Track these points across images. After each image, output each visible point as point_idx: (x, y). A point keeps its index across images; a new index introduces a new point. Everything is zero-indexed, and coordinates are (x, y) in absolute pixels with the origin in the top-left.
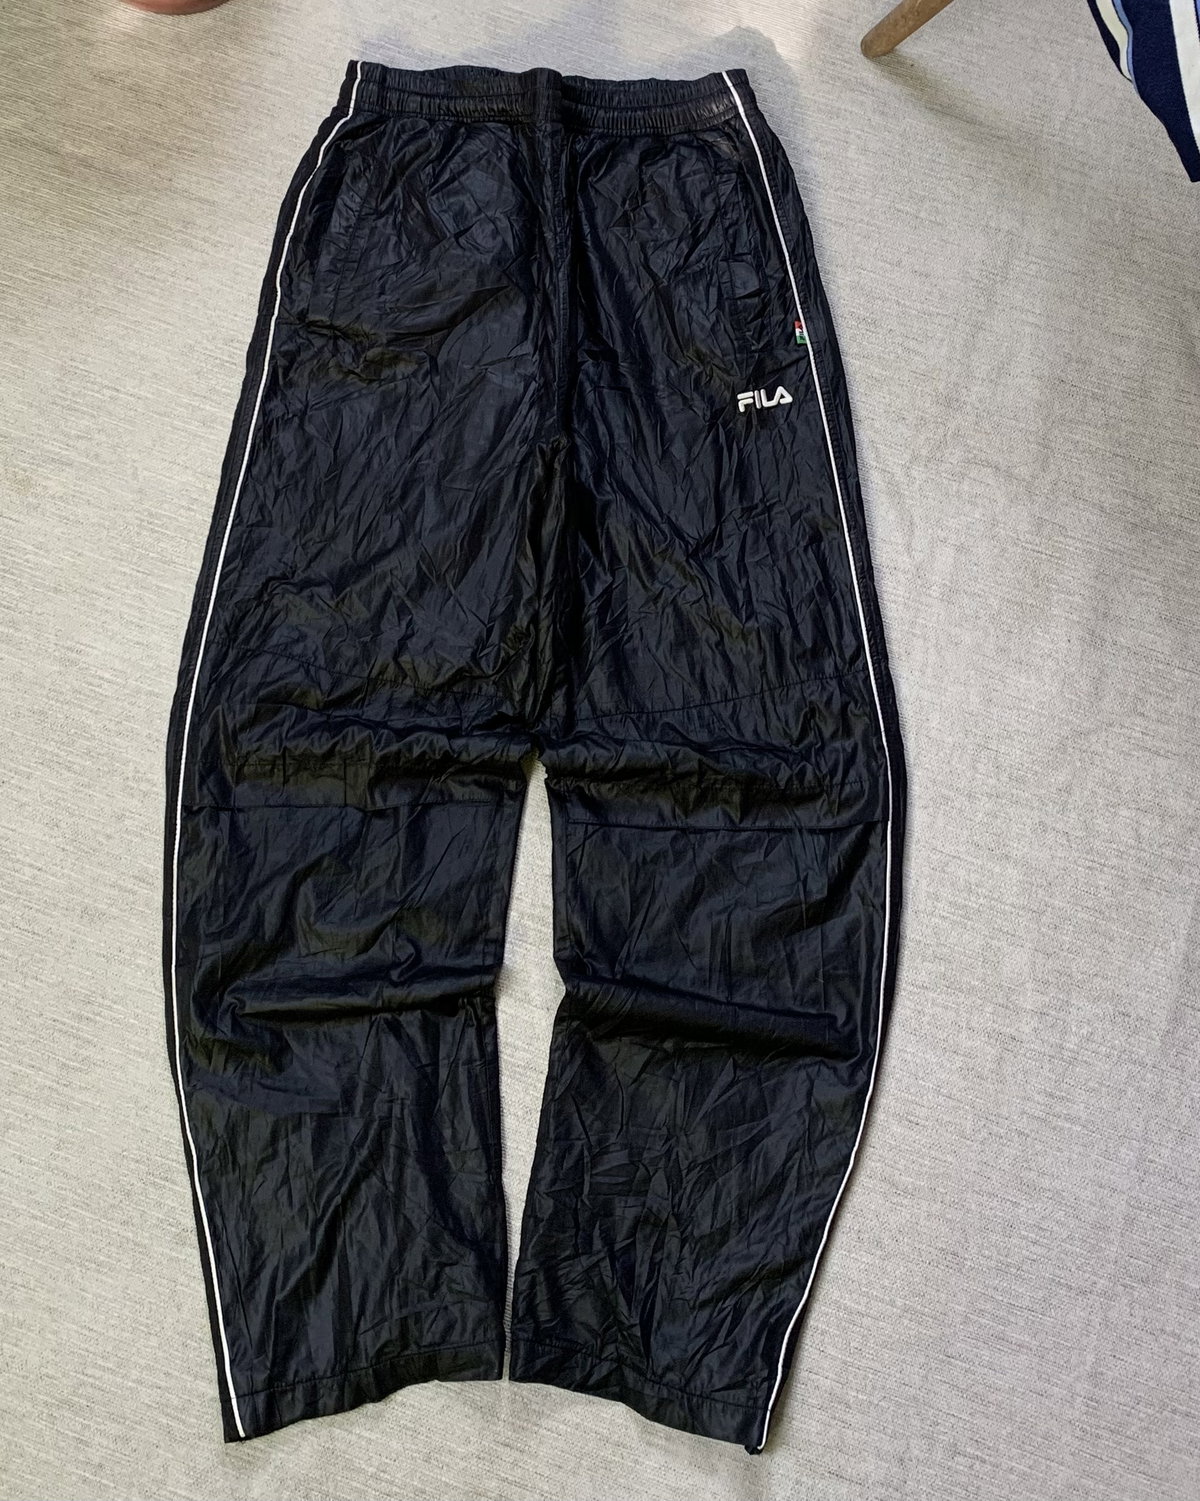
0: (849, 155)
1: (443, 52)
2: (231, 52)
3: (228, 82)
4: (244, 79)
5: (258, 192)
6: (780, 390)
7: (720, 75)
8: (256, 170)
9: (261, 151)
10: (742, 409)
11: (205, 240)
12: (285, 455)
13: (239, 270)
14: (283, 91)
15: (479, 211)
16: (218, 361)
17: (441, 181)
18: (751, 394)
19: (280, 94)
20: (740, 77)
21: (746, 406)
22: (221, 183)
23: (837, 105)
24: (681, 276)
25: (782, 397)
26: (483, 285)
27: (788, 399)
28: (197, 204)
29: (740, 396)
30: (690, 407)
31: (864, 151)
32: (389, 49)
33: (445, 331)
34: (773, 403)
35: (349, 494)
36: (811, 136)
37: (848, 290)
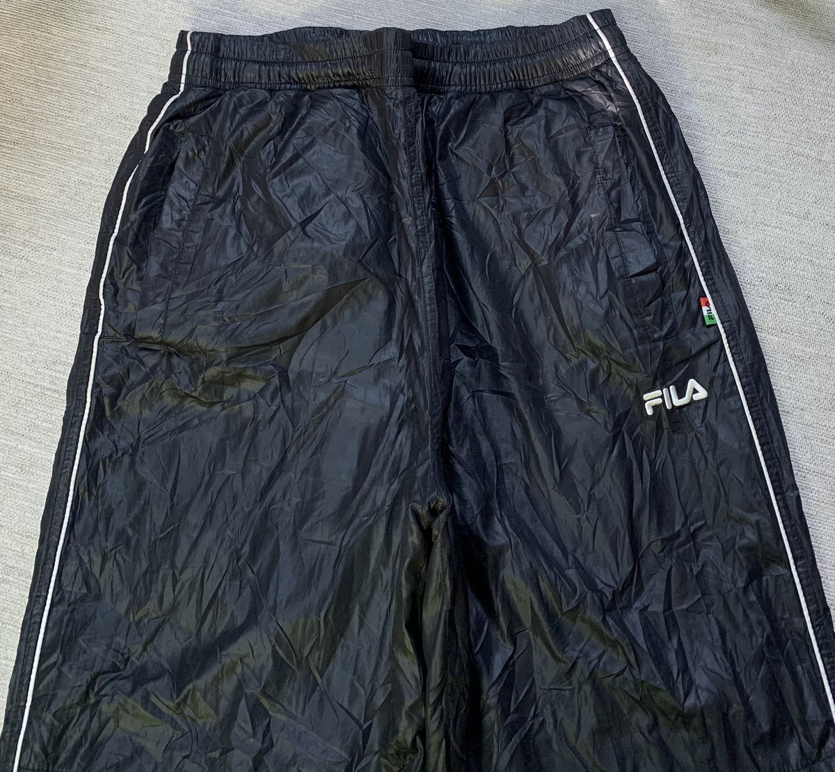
0: (734, 94)
1: (282, 13)
2: (55, 31)
3: (51, 63)
4: (68, 59)
5: (84, 183)
6: (692, 383)
7: (584, 17)
8: (82, 160)
9: (87, 137)
10: (650, 412)
11: (24, 244)
12: (114, 507)
13: (61, 276)
14: (110, 68)
15: (328, 192)
16: (38, 389)
17: (283, 160)
18: (658, 393)
19: (107, 72)
20: (606, 18)
21: (655, 407)
22: (43, 176)
23: (714, 40)
24: (563, 253)
25: (695, 391)
26: (337, 280)
27: (702, 394)
28: (17, 203)
29: (646, 397)
30: (588, 413)
31: (750, 88)
32: (224, 14)
33: (296, 338)
34: (685, 401)
35: (189, 554)
36: (689, 76)
37: (753, 252)
